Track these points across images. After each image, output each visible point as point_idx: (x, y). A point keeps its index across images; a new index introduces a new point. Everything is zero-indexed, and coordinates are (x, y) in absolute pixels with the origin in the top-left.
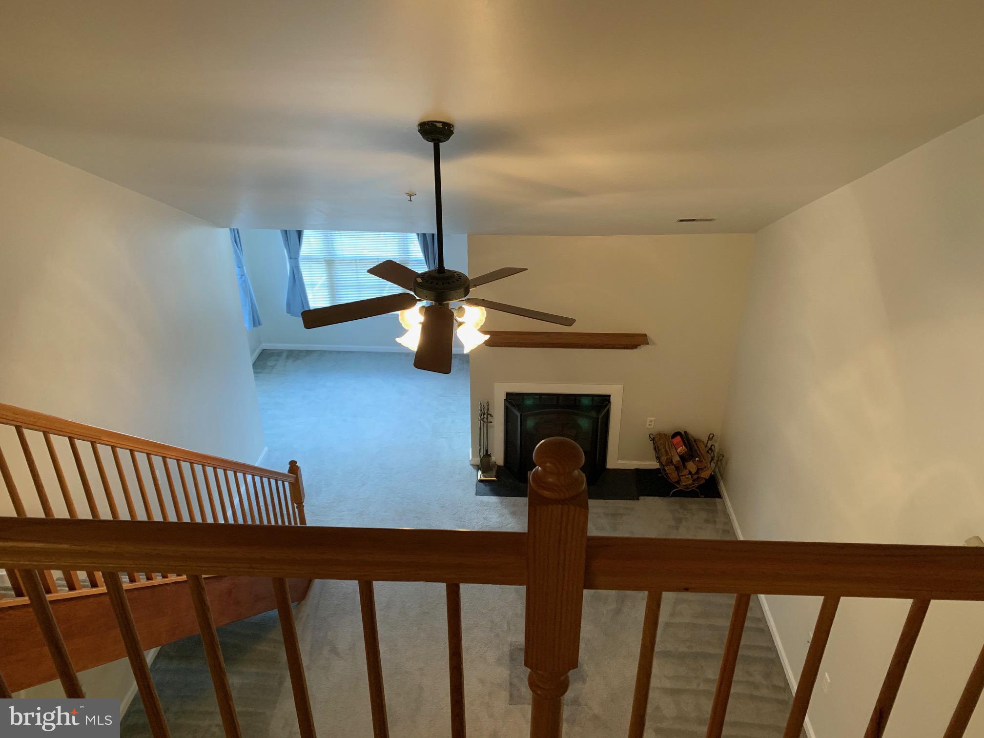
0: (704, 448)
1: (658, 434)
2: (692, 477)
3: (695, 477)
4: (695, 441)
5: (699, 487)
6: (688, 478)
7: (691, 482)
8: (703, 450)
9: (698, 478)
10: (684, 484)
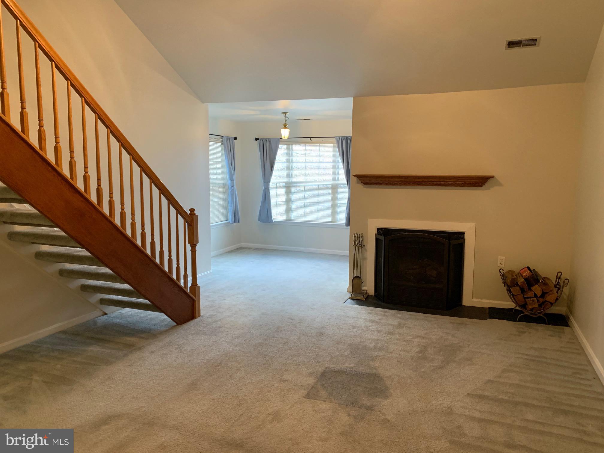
2: (538, 301)
3: (541, 300)
6: (534, 301)
10: (530, 308)
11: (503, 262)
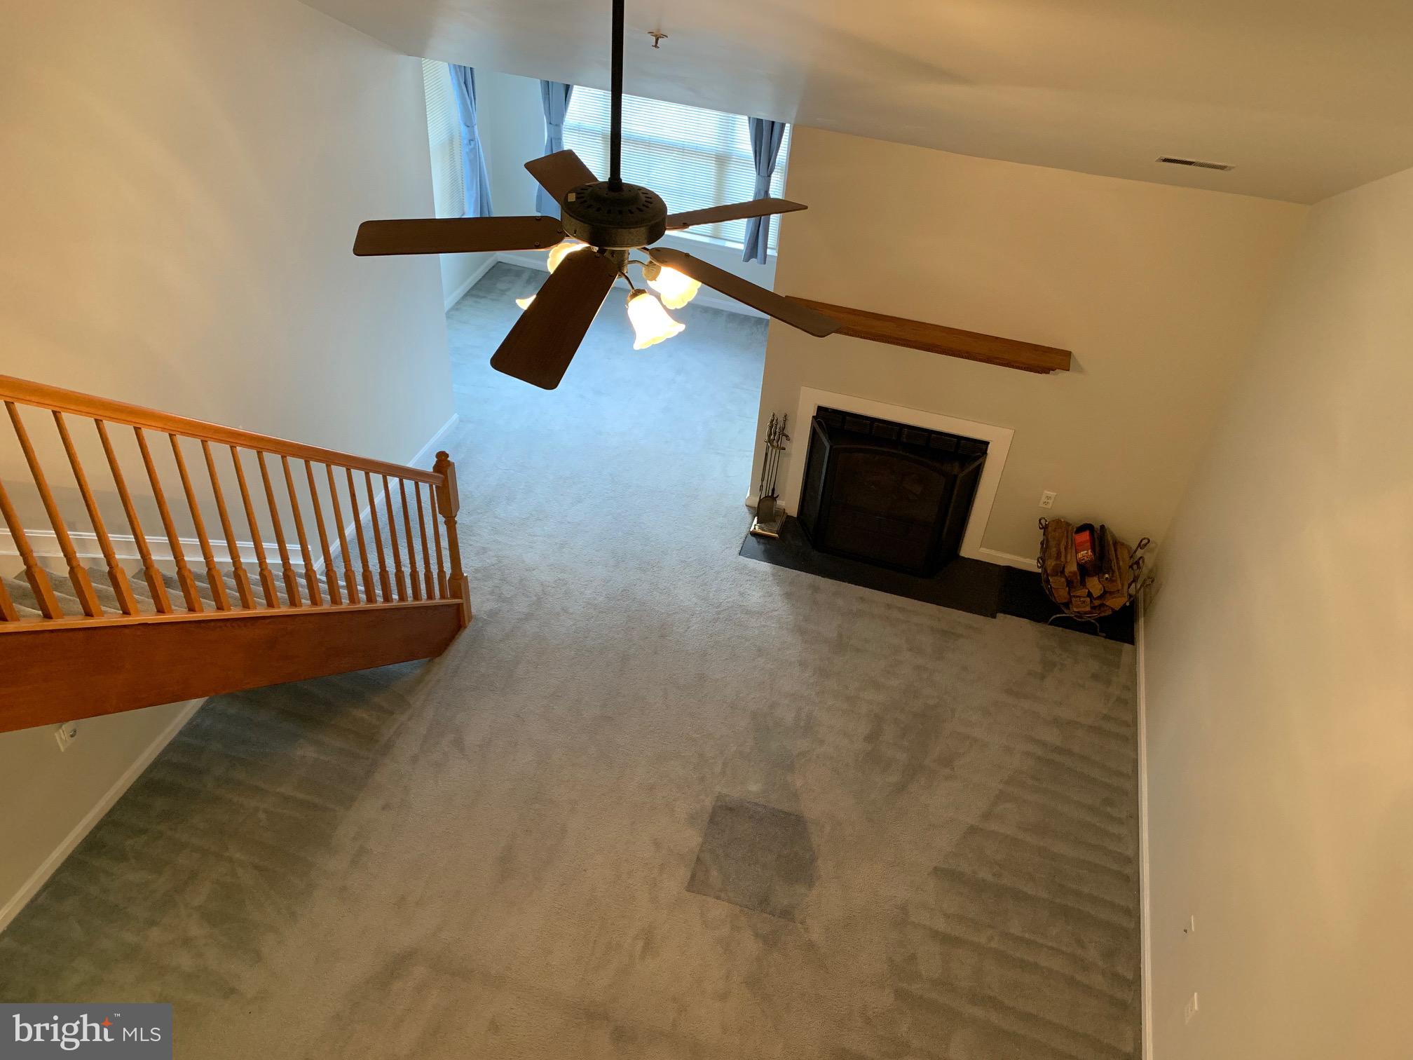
0: (1128, 559)
1: (1053, 521)
2: (1091, 601)
3: (1097, 603)
4: (1116, 543)
5: (1100, 620)
6: (1084, 602)
7: (1088, 609)
8: (1125, 561)
9: (1102, 605)
10: (1075, 610)
11: (1051, 501)
